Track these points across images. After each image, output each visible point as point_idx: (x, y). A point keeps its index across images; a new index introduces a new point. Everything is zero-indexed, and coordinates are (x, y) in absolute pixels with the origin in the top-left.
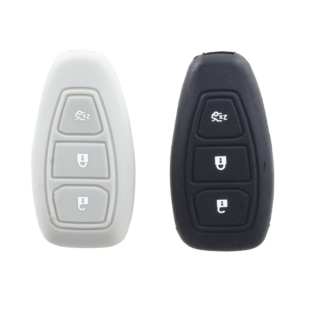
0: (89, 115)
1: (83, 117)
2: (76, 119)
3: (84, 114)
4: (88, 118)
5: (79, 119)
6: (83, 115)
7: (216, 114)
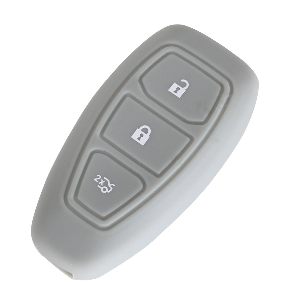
0: (95, 180)
1: (104, 182)
2: (114, 186)
3: (100, 185)
4: (99, 177)
5: (110, 184)
6: (102, 185)
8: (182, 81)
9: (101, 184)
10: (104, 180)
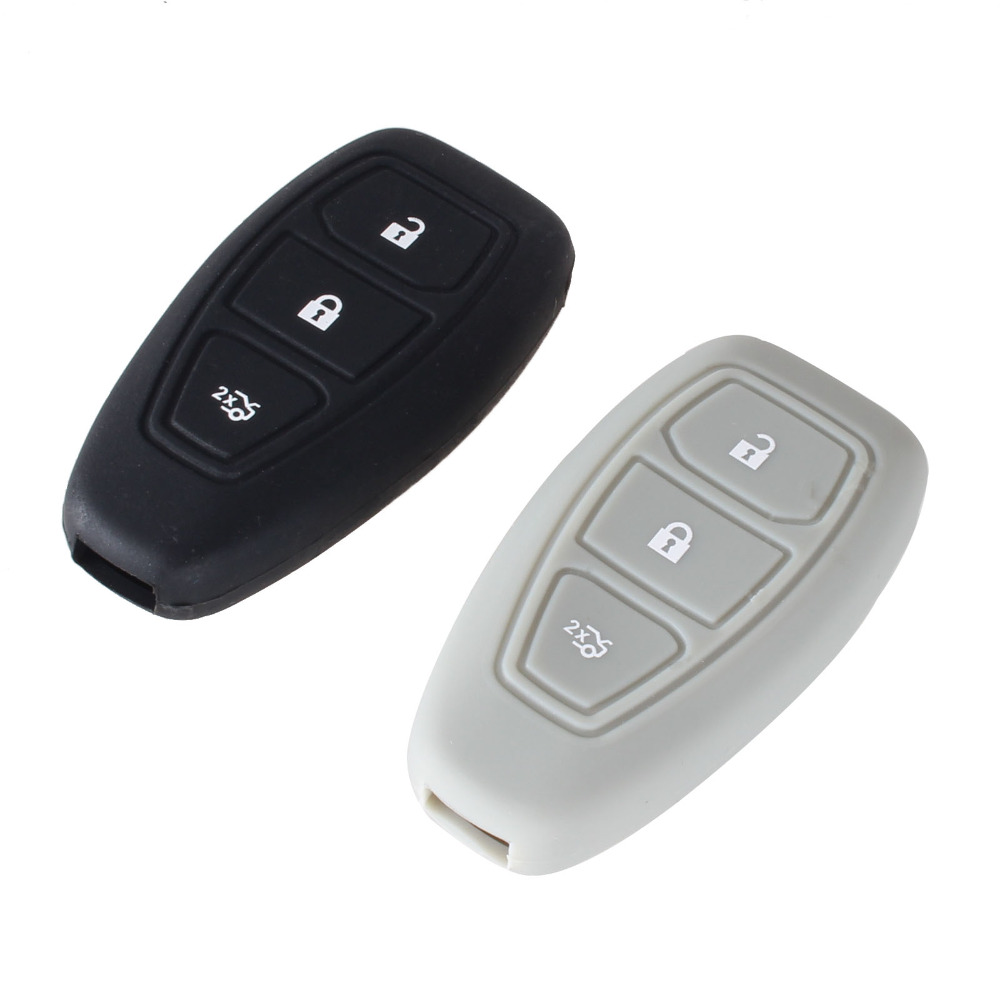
0: (567, 629)
1: (588, 635)
2: (611, 643)
3: (578, 641)
4: (574, 624)
5: (602, 639)
6: (582, 641)
7: (236, 414)
8: (760, 436)
9: (579, 639)
10: (587, 631)
